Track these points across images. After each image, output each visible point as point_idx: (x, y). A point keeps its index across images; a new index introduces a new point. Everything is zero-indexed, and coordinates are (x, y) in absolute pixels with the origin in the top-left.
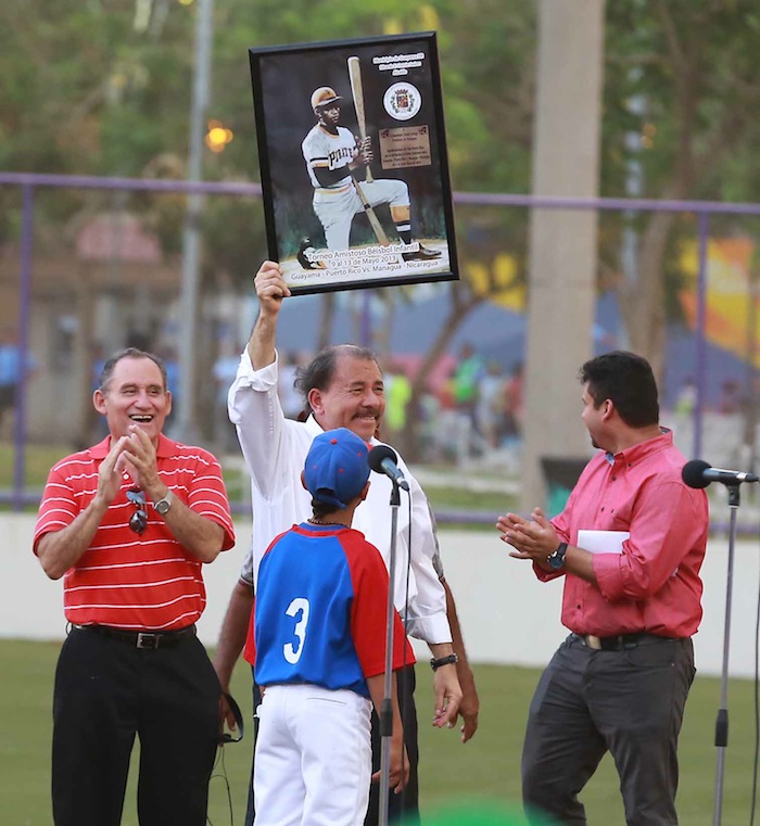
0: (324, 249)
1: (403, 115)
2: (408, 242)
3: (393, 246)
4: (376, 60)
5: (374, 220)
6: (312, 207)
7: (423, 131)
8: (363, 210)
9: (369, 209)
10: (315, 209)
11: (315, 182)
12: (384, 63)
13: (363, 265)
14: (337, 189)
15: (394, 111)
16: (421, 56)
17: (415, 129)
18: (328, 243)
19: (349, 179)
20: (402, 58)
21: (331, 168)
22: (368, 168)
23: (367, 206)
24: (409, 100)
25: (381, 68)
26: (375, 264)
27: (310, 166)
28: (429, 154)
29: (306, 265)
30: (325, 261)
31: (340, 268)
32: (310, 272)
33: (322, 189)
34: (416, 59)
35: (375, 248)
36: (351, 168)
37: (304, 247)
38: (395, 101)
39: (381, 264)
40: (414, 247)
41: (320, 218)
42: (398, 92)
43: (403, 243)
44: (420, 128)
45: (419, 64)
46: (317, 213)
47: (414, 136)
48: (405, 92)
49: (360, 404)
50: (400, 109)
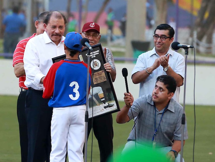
1: (96, 68)
2: (105, 103)
3: (101, 105)
5: (94, 99)
8: (91, 97)
9: (93, 96)
16: (98, 51)
17: (100, 72)
20: (93, 52)
24: (97, 64)
28: (105, 78)
34: (97, 52)
35: (97, 106)
38: (94, 65)
39: (98, 111)
40: (107, 104)
42: (94, 62)
43: (103, 104)
45: (98, 53)
48: (96, 62)
49: (54, 32)
50: (95, 67)
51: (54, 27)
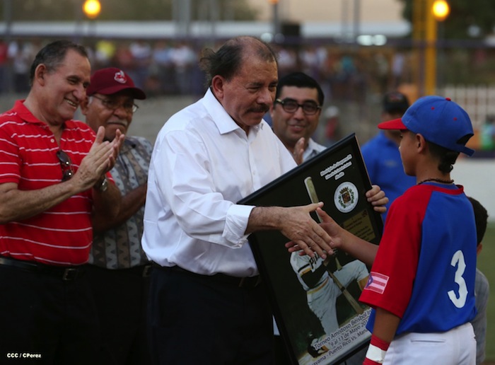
0: (324, 336)
1: (350, 207)
4: (322, 173)
5: (349, 297)
6: (308, 306)
7: (364, 214)
8: (341, 293)
9: (345, 291)
10: (311, 307)
11: (305, 287)
12: (328, 173)
13: (351, 336)
14: (321, 285)
15: (342, 208)
16: (349, 157)
17: (359, 215)
18: (325, 330)
19: (326, 273)
20: (338, 164)
21: (313, 271)
22: (336, 259)
23: (343, 289)
24: (350, 194)
25: (327, 177)
26: (359, 331)
27: (299, 275)
28: (372, 230)
29: (315, 354)
30: (326, 345)
31: (337, 345)
32: (319, 358)
33: (311, 290)
34: (346, 162)
35: (356, 318)
36: (325, 265)
37: (310, 341)
38: (342, 200)
39: (362, 330)
41: (315, 313)
42: (342, 192)
44: (362, 212)
45: (350, 163)
46: (313, 310)
47: (360, 221)
48: (346, 189)
49: (256, 100)
50: (346, 204)
51: (258, 86)
